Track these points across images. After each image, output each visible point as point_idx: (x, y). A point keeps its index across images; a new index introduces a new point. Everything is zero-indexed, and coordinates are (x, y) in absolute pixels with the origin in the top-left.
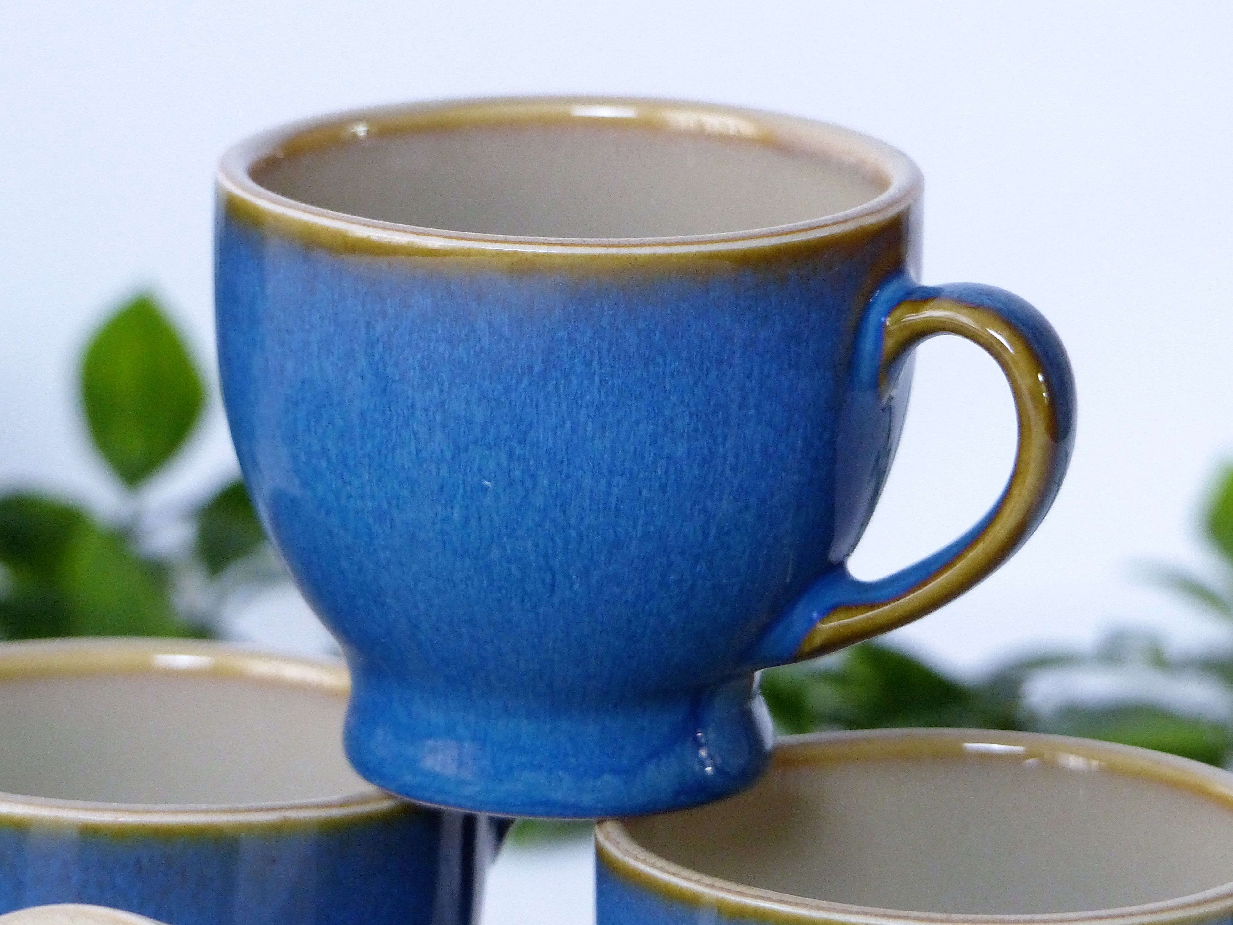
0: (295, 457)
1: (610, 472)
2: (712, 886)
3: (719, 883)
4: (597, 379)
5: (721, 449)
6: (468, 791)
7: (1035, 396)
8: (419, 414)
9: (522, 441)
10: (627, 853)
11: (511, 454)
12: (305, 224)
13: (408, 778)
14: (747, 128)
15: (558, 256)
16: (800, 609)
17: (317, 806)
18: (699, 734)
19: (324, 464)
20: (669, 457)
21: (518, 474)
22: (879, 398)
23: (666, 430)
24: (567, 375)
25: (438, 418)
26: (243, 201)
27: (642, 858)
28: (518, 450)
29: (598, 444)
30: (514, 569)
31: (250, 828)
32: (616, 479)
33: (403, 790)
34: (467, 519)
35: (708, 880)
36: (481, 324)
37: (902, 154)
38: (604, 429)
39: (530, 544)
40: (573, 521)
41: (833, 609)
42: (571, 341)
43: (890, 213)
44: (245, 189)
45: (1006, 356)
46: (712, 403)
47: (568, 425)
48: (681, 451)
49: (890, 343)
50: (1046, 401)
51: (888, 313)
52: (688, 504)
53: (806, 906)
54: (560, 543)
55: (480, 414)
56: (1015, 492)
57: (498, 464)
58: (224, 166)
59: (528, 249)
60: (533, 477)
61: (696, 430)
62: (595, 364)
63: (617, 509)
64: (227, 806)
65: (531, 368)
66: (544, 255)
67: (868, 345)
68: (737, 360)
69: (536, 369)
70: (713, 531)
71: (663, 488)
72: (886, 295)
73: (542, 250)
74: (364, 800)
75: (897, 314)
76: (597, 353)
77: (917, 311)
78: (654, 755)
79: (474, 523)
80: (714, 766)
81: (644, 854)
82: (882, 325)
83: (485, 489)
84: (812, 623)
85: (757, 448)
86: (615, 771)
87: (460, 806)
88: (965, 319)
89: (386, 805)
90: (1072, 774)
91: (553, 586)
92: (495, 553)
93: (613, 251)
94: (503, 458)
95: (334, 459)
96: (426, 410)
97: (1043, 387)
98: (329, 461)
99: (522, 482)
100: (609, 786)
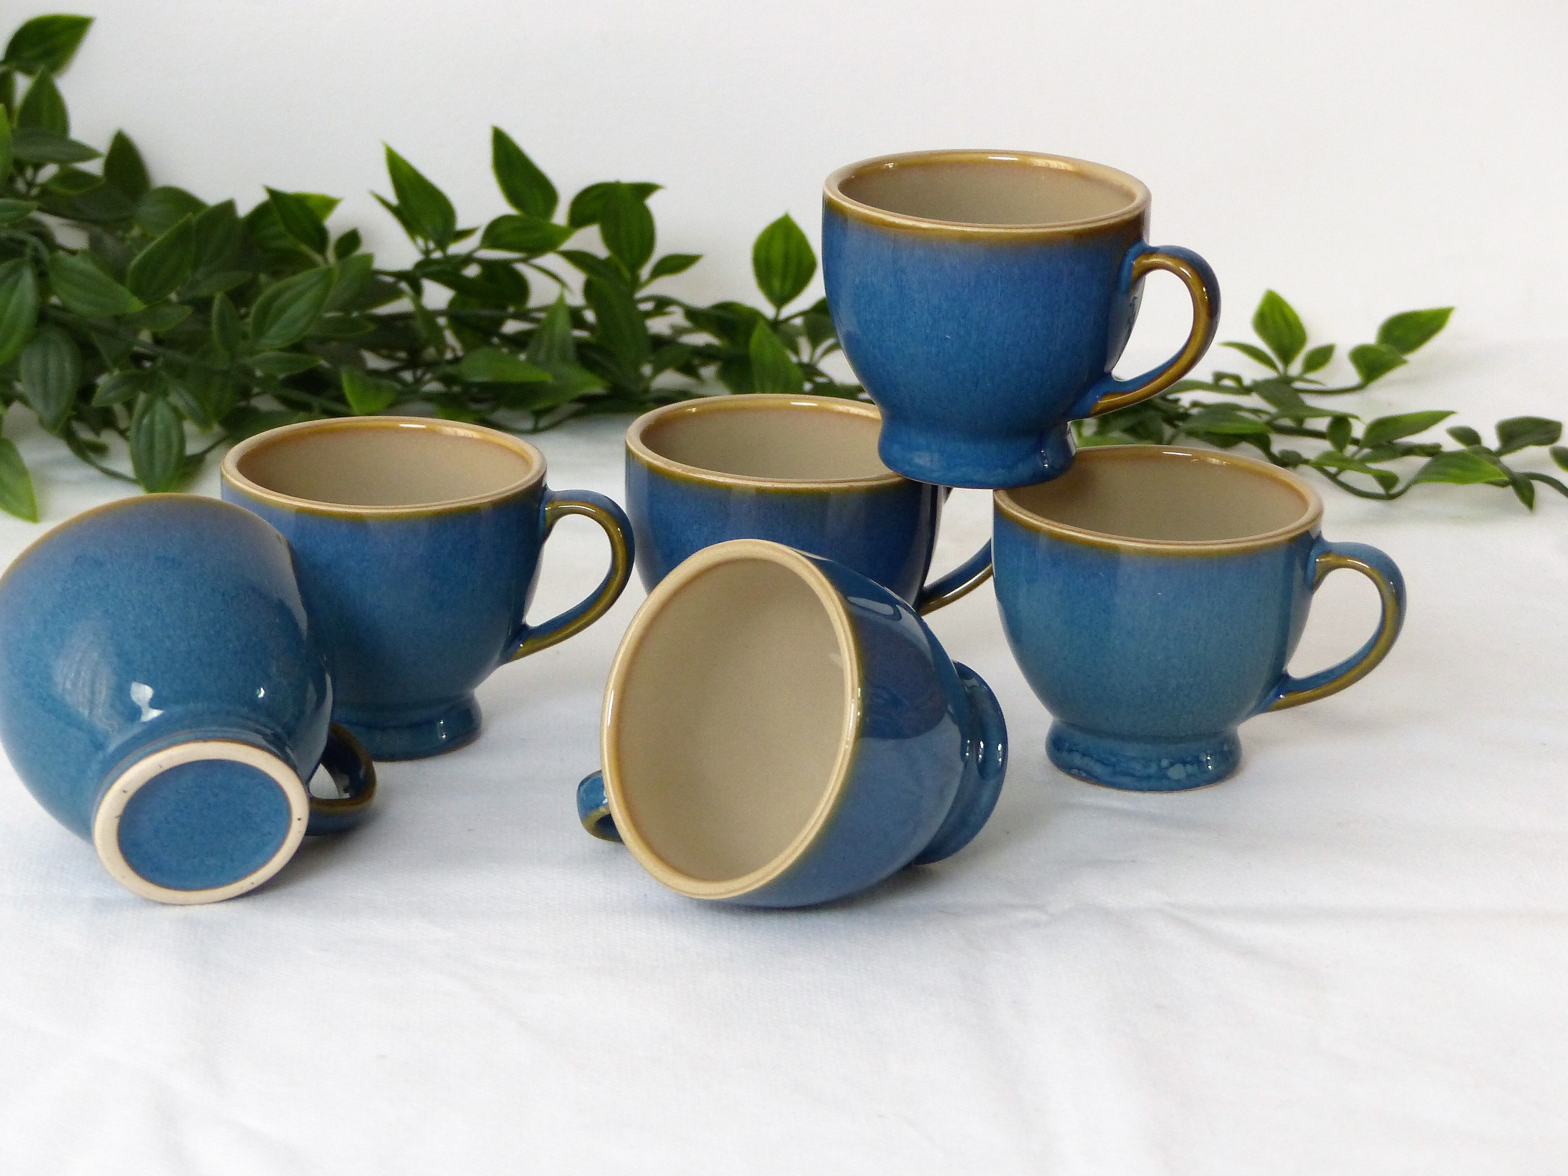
0: (859, 322)
1: (1005, 332)
2: (1048, 524)
3: (1051, 522)
4: (1000, 290)
5: (1056, 322)
6: (935, 475)
7: (1203, 299)
8: (917, 304)
9: (964, 318)
10: (1008, 506)
11: (959, 324)
12: (865, 214)
13: (907, 468)
14: (1070, 168)
15: (984, 233)
16: (1090, 393)
17: (868, 480)
18: (1043, 451)
19: (873, 326)
20: (1032, 326)
21: (962, 333)
22: (1129, 297)
23: (1031, 313)
24: (986, 288)
25: (926, 306)
26: (835, 202)
27: (1016, 509)
28: (962, 322)
29: (1000, 320)
30: (959, 376)
31: (834, 489)
32: (1007, 336)
33: (905, 473)
34: (938, 352)
35: (1047, 521)
36: (947, 264)
37: (1141, 183)
38: (1002, 312)
39: (967, 365)
40: (987, 354)
41: (1106, 394)
42: (988, 272)
43: (1136, 213)
44: (838, 197)
45: (1189, 280)
46: (1052, 301)
47: (986, 311)
48: (1038, 323)
49: (1135, 273)
50: (1207, 300)
51: (1135, 259)
52: (1040, 347)
53: (1091, 535)
54: (981, 364)
55: (945, 305)
56: (1192, 343)
57: (953, 328)
58: (827, 184)
59: (969, 229)
60: (969, 334)
61: (1045, 313)
62: (999, 282)
63: (1008, 349)
64: (825, 480)
65: (969, 284)
66: (976, 232)
67: (1125, 273)
68: (1065, 282)
69: (972, 285)
70: (1052, 359)
71: (1029, 340)
72: (1133, 250)
73: (976, 230)
74: (888, 477)
75: (1139, 259)
76: (1000, 279)
77: (1148, 258)
78: (1021, 459)
79: (941, 354)
80: (1049, 465)
81: (1017, 507)
82: (1132, 265)
83: (946, 339)
84: (1096, 400)
85: (1073, 322)
86: (1003, 467)
87: (932, 482)
88: (1169, 263)
89: (898, 479)
90: (1213, 466)
91: (977, 384)
92: (951, 368)
93: (1009, 231)
94: (956, 325)
96: (920, 303)
97: (1206, 294)
98: (875, 324)
99: (964, 336)
100: (1001, 474)
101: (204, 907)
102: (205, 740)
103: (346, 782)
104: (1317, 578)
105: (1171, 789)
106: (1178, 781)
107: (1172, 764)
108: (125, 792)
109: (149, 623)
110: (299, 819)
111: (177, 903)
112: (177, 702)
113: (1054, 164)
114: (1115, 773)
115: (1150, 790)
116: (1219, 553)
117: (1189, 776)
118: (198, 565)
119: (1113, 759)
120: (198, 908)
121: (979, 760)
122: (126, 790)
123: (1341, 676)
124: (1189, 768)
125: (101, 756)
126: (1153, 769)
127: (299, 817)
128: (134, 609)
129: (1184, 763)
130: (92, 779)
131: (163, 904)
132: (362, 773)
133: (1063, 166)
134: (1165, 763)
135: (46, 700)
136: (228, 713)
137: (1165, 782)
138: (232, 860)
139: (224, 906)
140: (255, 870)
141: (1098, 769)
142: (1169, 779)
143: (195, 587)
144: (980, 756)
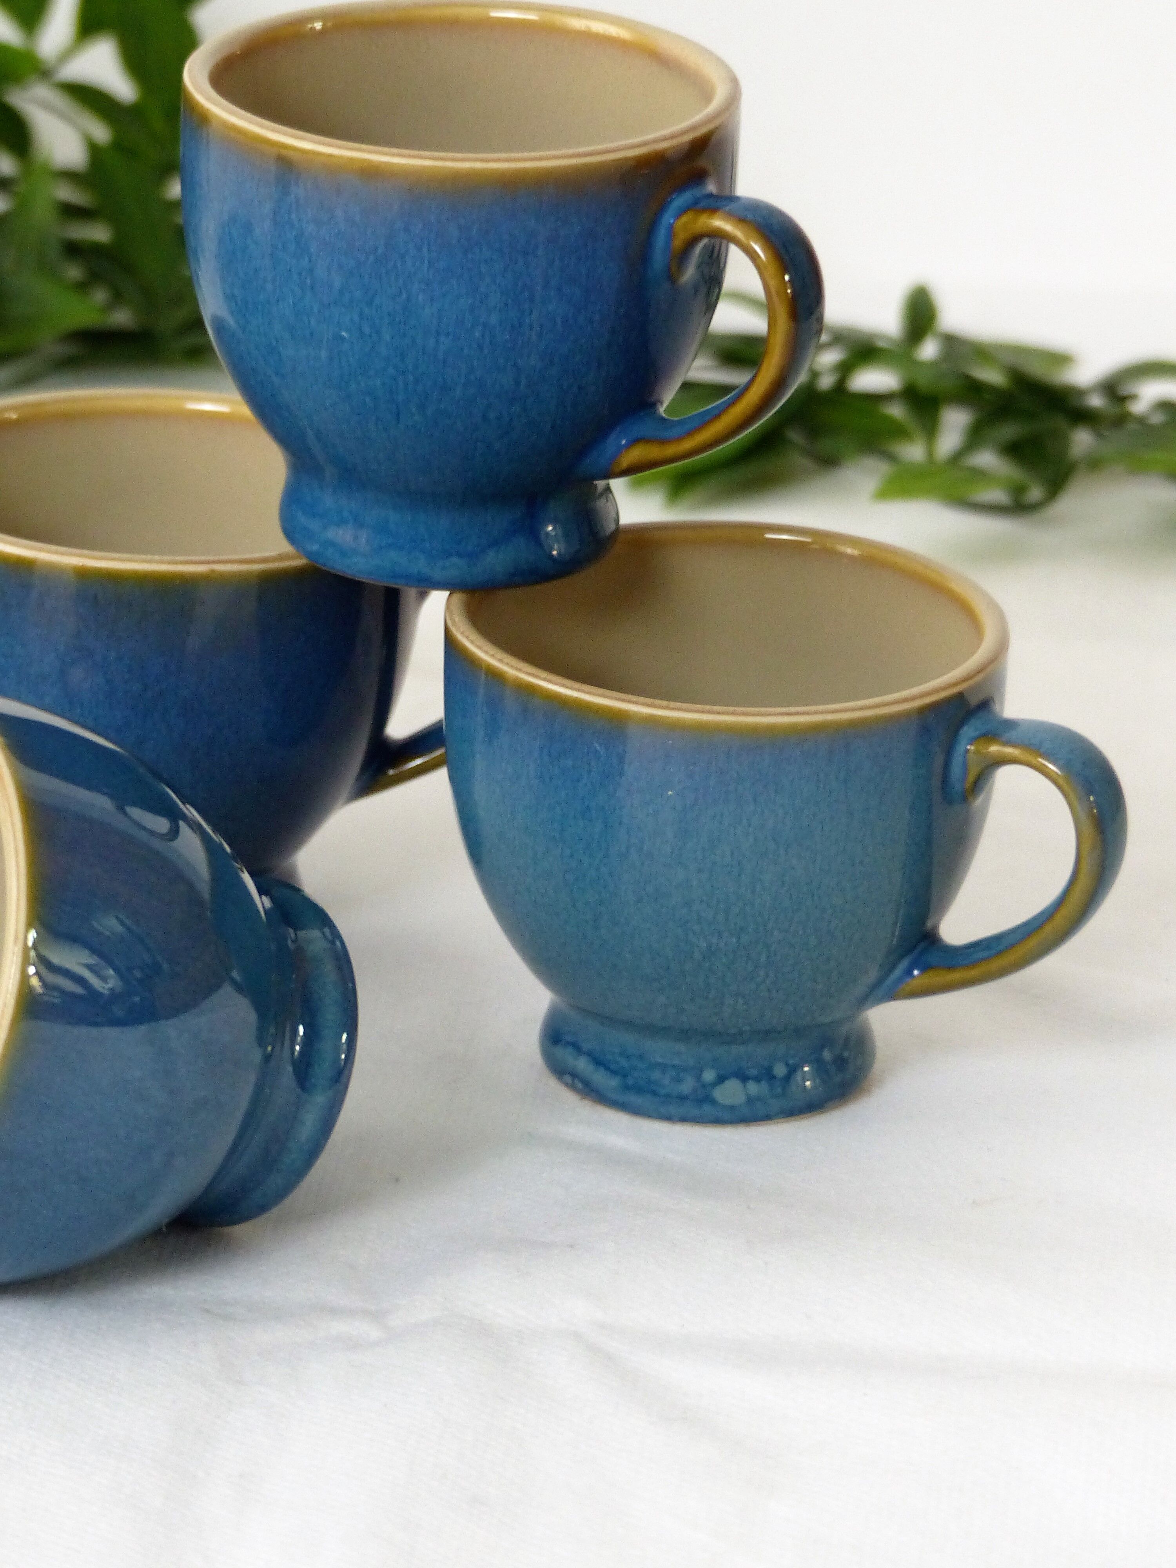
1: (438, 332)
4: (426, 262)
5: (527, 321)
7: (782, 294)
9: (370, 303)
11: (361, 315)
14: (624, 34)
16: (612, 437)
20: (485, 325)
21: (367, 330)
23: (482, 303)
24: (403, 256)
25: (308, 281)
28: (366, 310)
29: (427, 311)
30: (368, 399)
32: (442, 339)
34: (331, 359)
36: (339, 213)
38: (432, 299)
39: (378, 382)
40: (410, 368)
41: (637, 441)
42: (407, 230)
46: (520, 284)
47: (404, 296)
48: (494, 319)
49: (676, 244)
50: (790, 298)
51: (679, 216)
52: (501, 361)
54: (401, 384)
55: (338, 281)
57: (352, 320)
60: (378, 332)
61: (506, 305)
63: (444, 362)
65: (376, 249)
68: (540, 252)
69: (380, 251)
70: (524, 381)
71: (480, 347)
75: (684, 219)
76: (426, 242)
78: (495, 543)
79: (336, 362)
82: (673, 226)
83: (343, 339)
84: (622, 449)
85: (559, 320)
86: (459, 555)
91: (398, 415)
92: (353, 386)
94: (356, 318)
95: (239, 302)
96: (300, 274)
97: (789, 285)
99: (370, 336)
100: (456, 567)
104: (971, 778)
105: (718, 1121)
106: (732, 1108)
107: (721, 1079)
113: (598, 27)
114: (626, 1088)
115: (684, 1119)
116: (771, 730)
117: (750, 1100)
119: (624, 1063)
121: (296, 1053)
123: (1011, 947)
124: (753, 1088)
126: (687, 1086)
129: (744, 1078)
133: (613, 30)
134: (709, 1076)
137: (707, 1108)
141: (600, 1078)
142: (713, 1102)
144: (298, 1048)
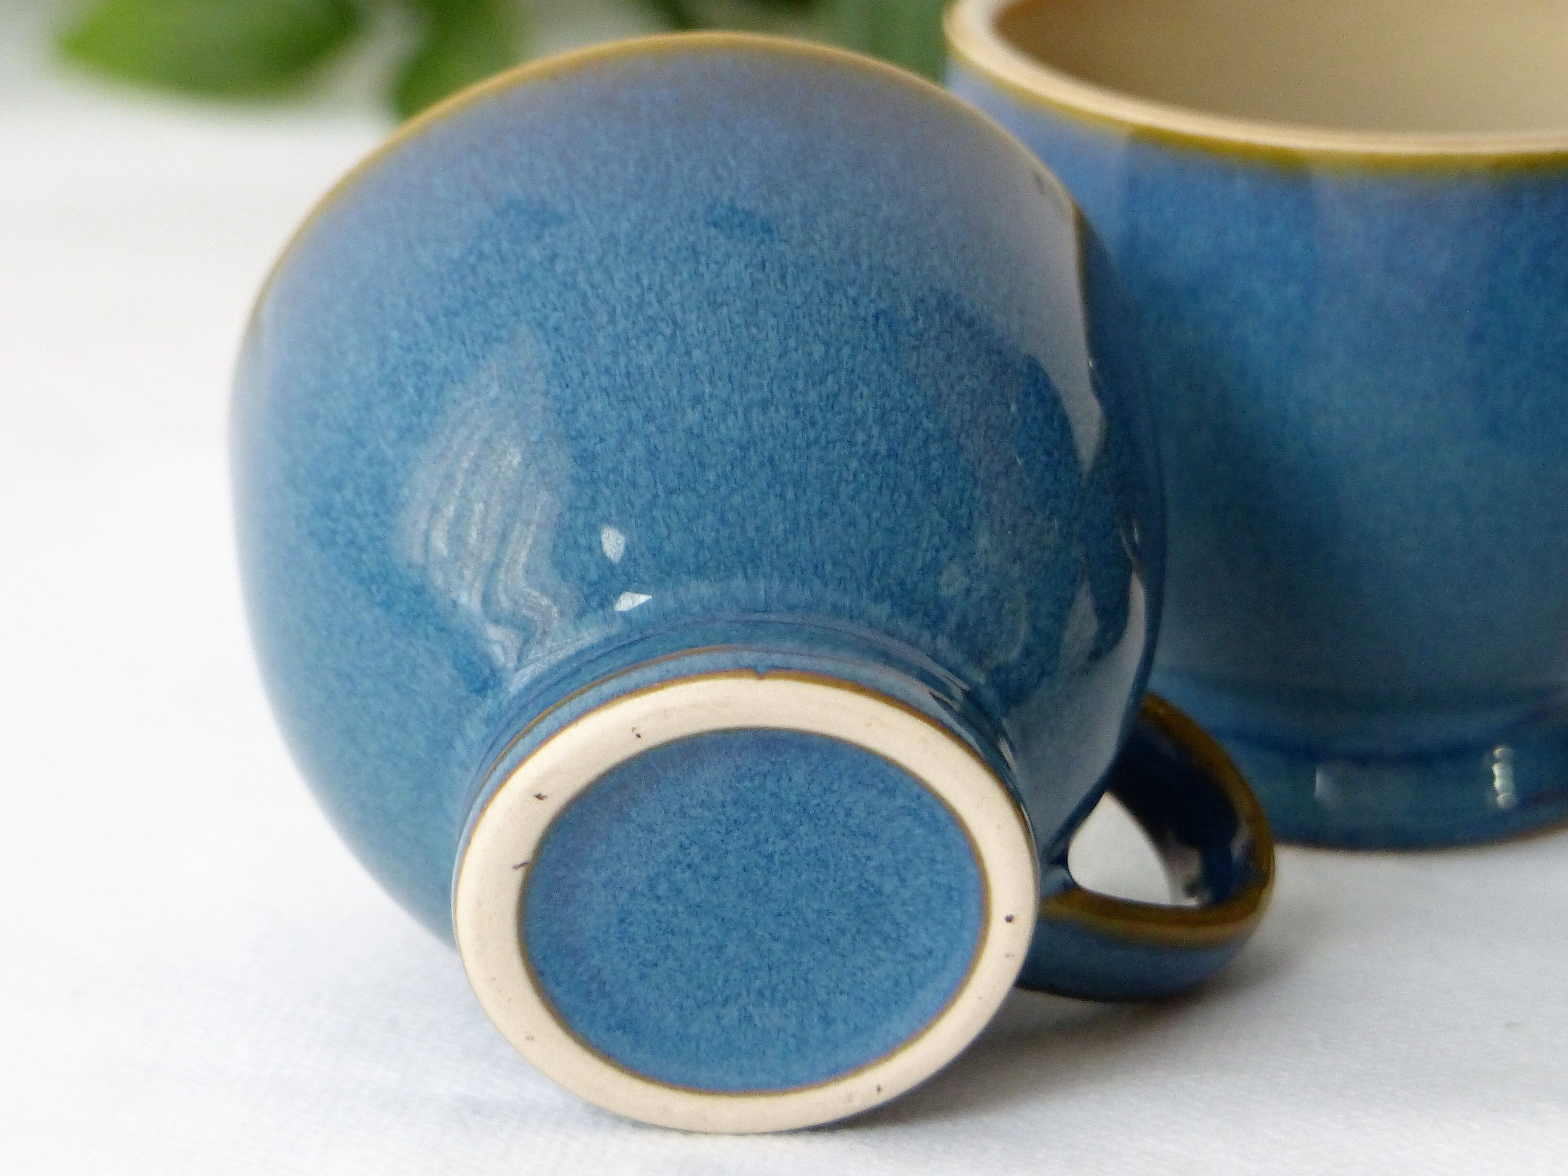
101: (746, 1142)
102: (759, 672)
103: (1194, 867)
108: (539, 797)
109: (648, 360)
110: (1009, 919)
111: (671, 1126)
112: (700, 572)
118: (797, 219)
120: (725, 1143)
122: (543, 791)
125: (489, 704)
127: (1009, 912)
128: (612, 320)
130: (463, 766)
131: (638, 1125)
132: (1238, 847)
135: (362, 550)
136: (837, 611)
138: (827, 1021)
139: (798, 1144)
140: (889, 1051)
143: (783, 278)
